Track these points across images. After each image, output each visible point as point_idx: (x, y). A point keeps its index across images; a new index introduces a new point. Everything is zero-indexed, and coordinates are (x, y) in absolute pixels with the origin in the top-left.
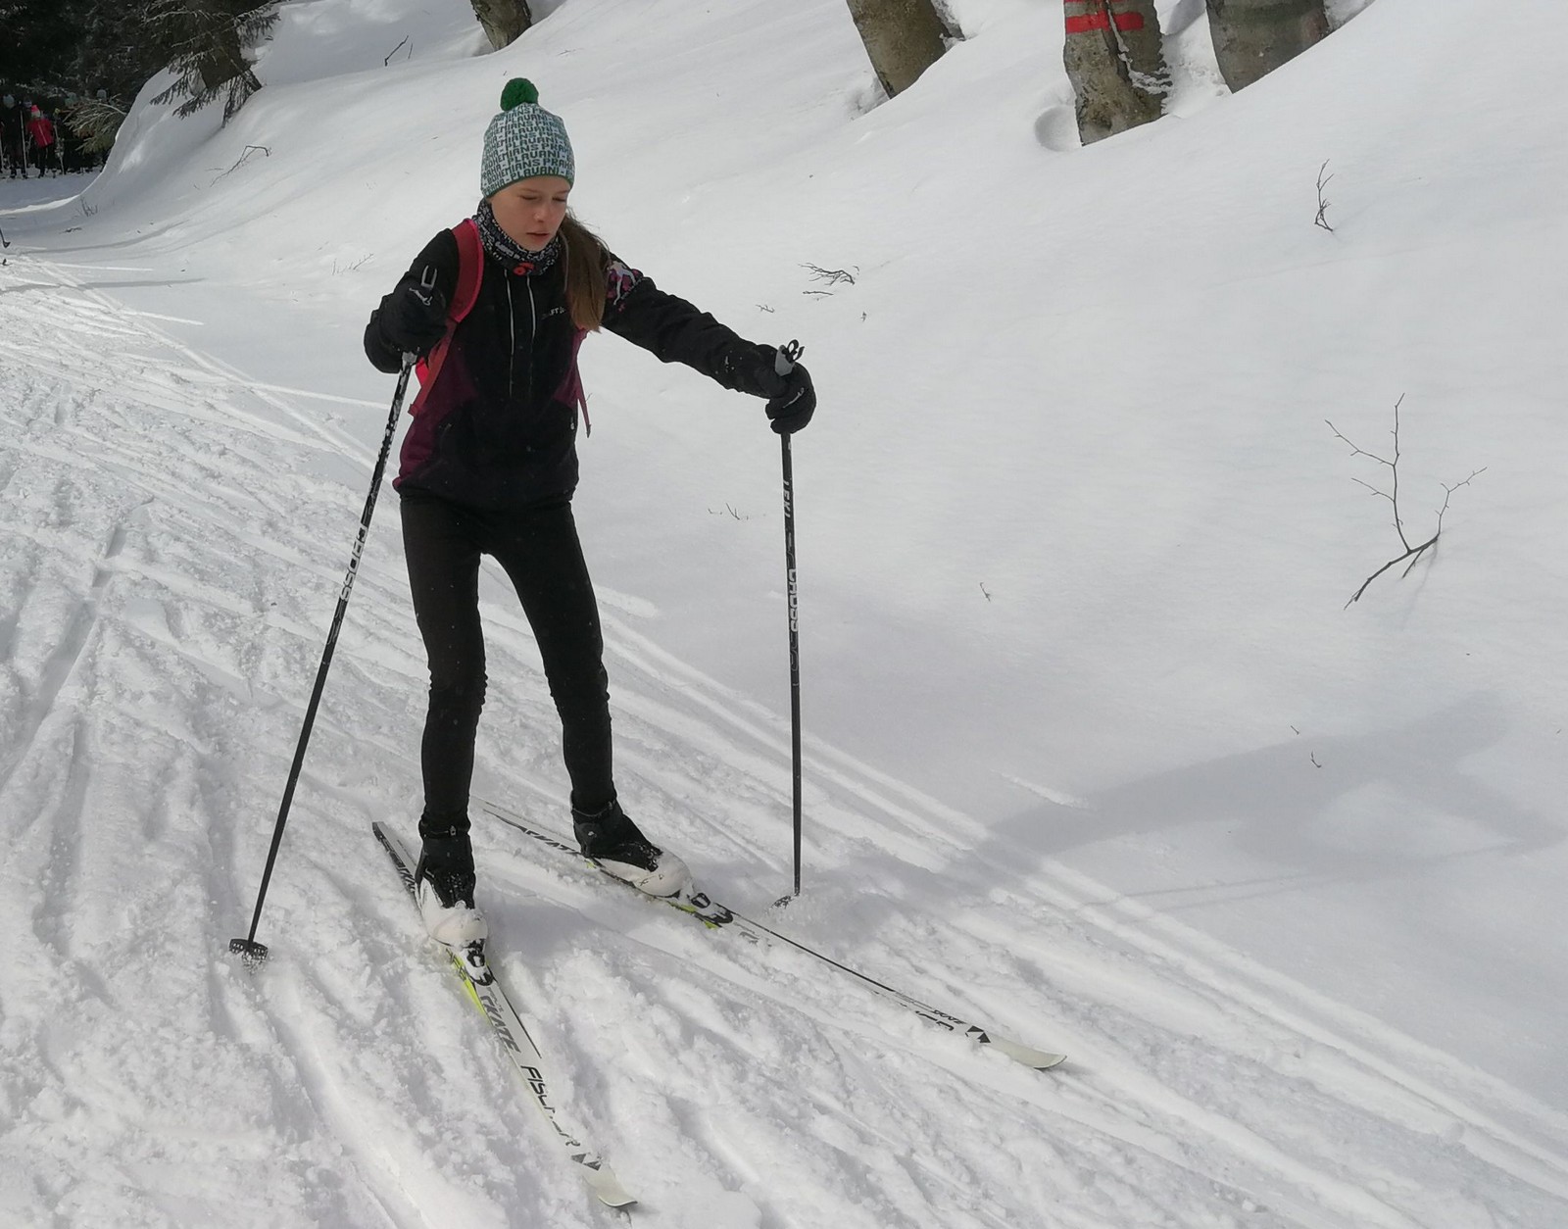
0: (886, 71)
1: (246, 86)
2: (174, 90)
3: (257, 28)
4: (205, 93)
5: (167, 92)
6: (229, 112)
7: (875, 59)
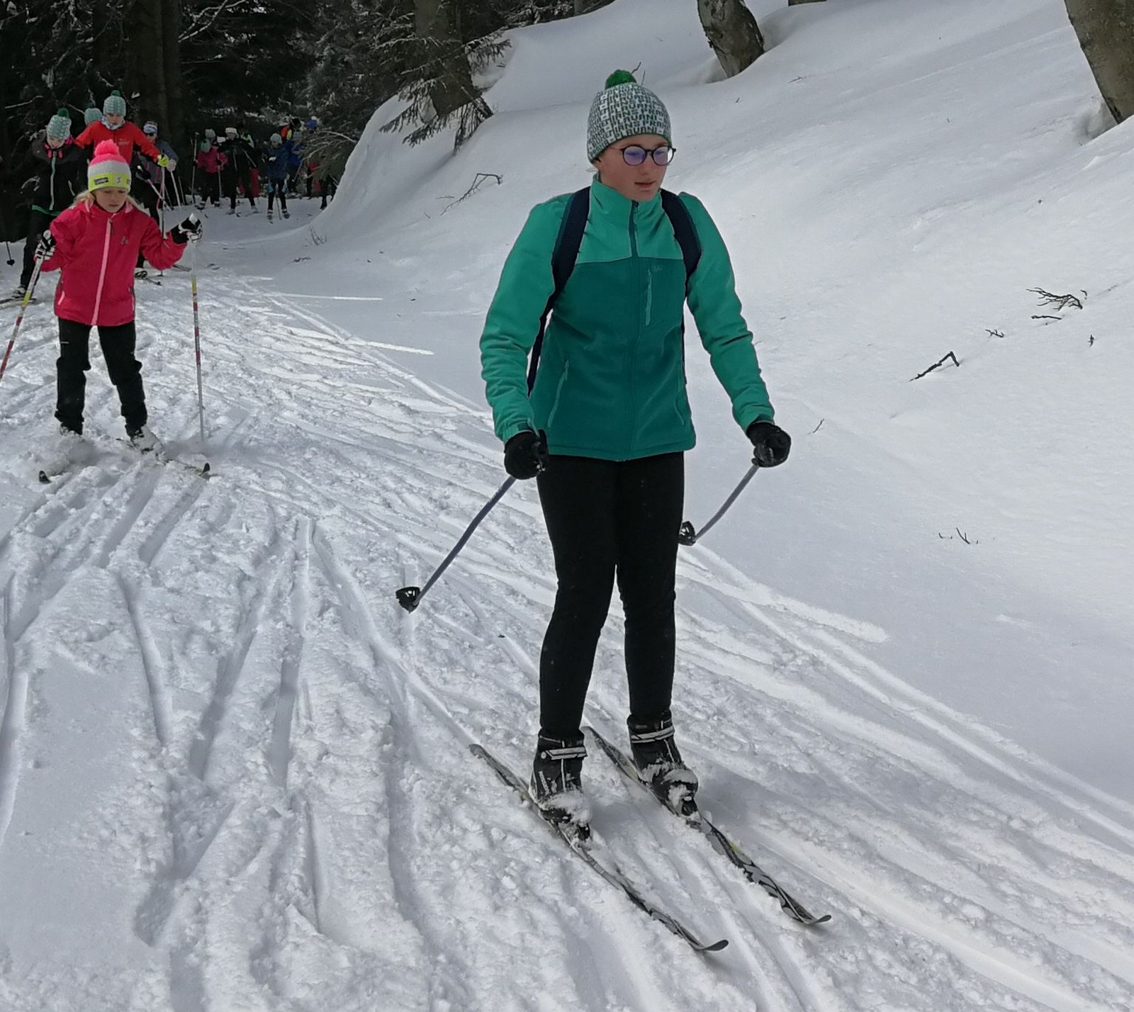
0: (1114, 97)
1: (477, 113)
2: (404, 118)
3: (488, 55)
4: (435, 120)
5: (397, 120)
6: (460, 140)
7: (1102, 84)
